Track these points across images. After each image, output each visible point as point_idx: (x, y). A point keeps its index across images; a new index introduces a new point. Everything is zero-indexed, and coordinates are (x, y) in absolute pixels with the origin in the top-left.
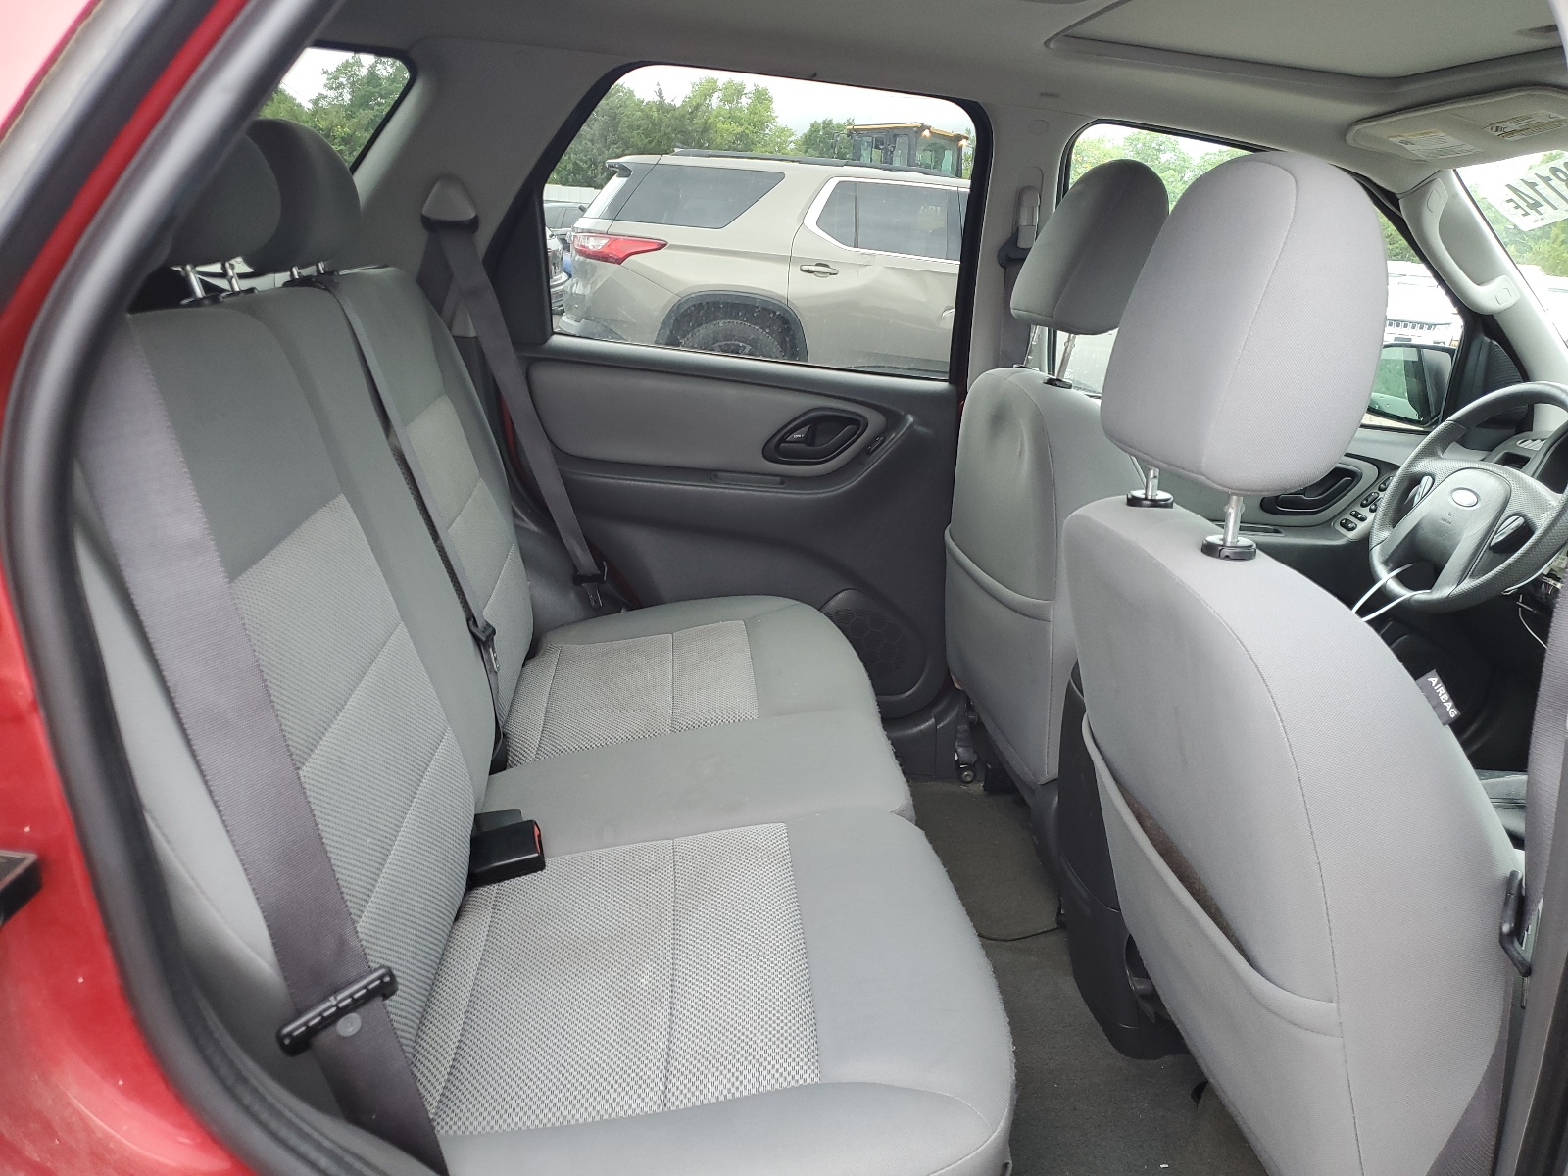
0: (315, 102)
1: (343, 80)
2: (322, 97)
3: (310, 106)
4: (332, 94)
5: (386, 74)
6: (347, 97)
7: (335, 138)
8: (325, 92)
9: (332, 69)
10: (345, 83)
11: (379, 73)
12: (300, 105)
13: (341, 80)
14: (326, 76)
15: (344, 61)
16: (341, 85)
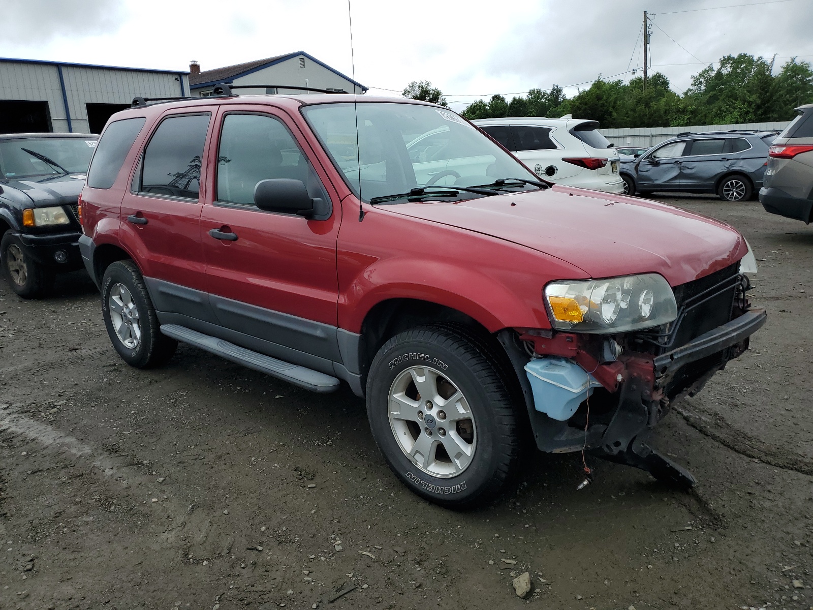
0: (686, 94)
1: (702, 80)
2: (690, 90)
3: (683, 96)
4: (695, 88)
5: (727, 73)
6: (703, 88)
7: (687, 112)
8: (691, 88)
9: (696, 75)
10: (703, 81)
11: (722, 72)
12: (678, 96)
13: (701, 80)
14: (693, 79)
15: (703, 69)
16: (701, 83)
